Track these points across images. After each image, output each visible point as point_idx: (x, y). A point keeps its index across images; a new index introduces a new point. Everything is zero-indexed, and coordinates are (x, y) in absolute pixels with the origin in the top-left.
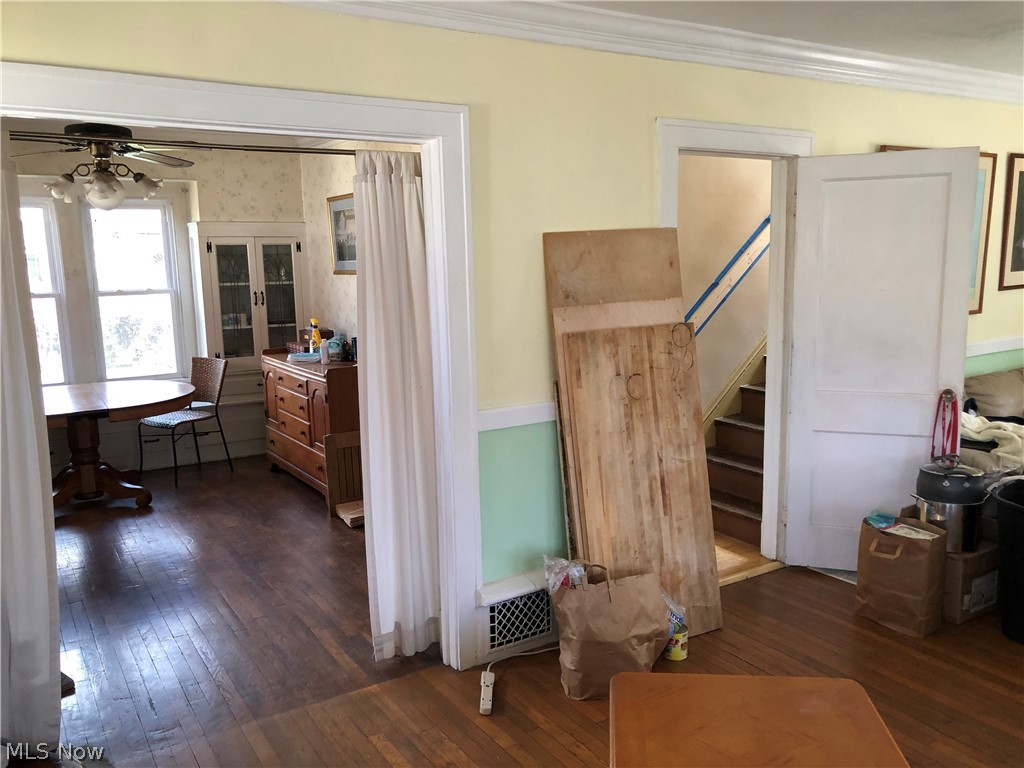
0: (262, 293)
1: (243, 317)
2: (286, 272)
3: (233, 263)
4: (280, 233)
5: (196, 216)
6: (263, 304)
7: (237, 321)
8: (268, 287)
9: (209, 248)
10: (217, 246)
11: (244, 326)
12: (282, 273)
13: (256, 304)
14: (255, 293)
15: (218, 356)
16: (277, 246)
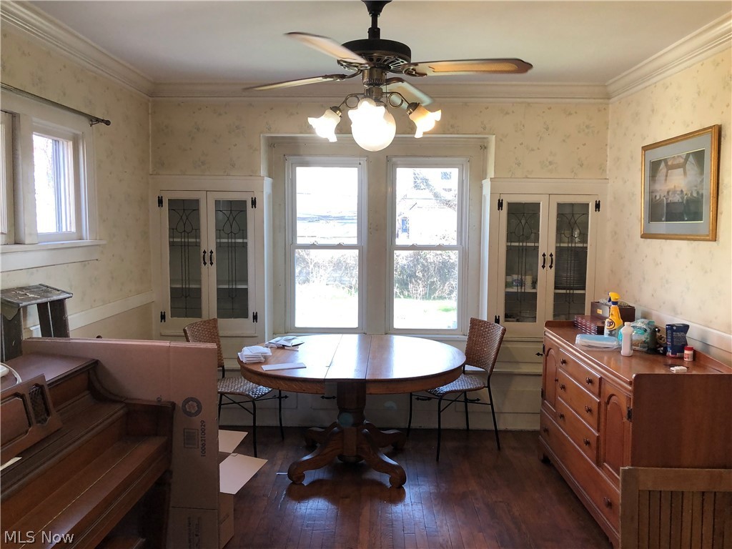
0: (551, 255)
1: (528, 279)
2: (580, 234)
3: (523, 222)
4: (577, 190)
5: (491, 173)
6: (551, 267)
7: (522, 284)
8: (559, 250)
9: (500, 205)
10: (509, 204)
11: (529, 290)
12: (576, 234)
13: (543, 267)
14: (544, 255)
15: (497, 321)
16: (572, 205)
